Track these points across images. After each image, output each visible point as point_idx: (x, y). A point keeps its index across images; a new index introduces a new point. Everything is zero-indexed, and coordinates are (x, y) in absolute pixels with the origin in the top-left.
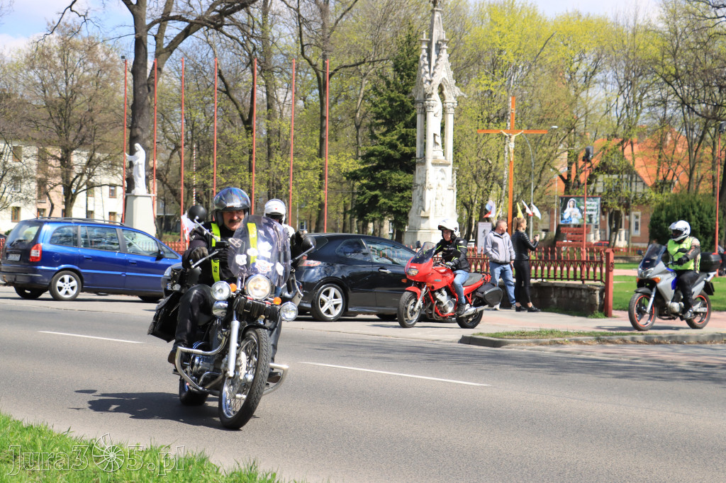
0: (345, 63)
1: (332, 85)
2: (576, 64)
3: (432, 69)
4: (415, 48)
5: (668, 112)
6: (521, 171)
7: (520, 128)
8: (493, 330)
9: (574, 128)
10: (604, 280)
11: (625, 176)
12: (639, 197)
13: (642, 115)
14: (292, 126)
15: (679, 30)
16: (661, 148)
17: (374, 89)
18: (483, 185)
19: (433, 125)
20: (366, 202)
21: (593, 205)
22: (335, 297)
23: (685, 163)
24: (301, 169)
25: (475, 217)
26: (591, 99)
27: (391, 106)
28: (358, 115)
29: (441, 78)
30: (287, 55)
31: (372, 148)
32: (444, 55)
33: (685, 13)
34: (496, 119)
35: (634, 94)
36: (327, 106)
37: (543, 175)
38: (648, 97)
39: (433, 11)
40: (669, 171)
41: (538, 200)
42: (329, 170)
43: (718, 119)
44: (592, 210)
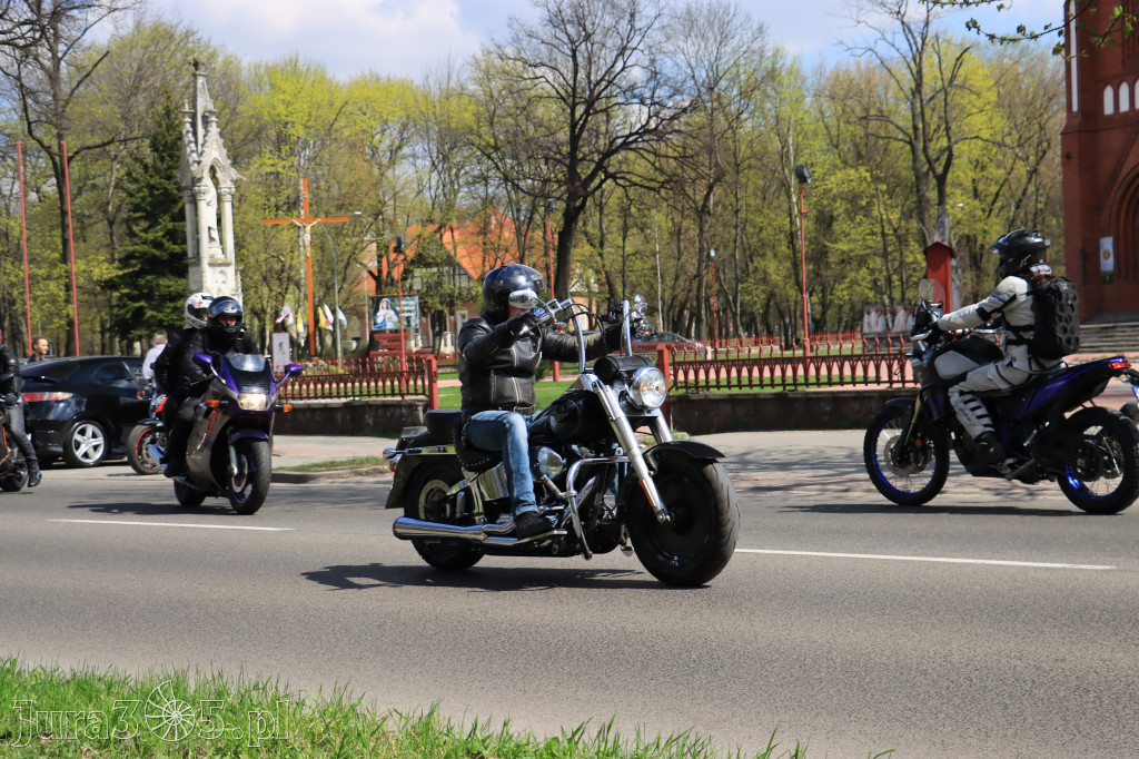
0: (87, 144)
1: (74, 171)
2: (378, 137)
3: (200, 147)
4: (177, 122)
5: (490, 190)
6: (320, 267)
7: (316, 216)
8: (297, 463)
9: (380, 213)
10: (427, 393)
11: (446, 268)
12: (465, 293)
13: (460, 195)
14: (24, 225)
15: (495, 94)
16: (485, 234)
17: (129, 174)
18: (275, 288)
19: (207, 215)
20: (129, 316)
21: (410, 305)
22: (94, 436)
23: (514, 249)
24: (39, 278)
25: (269, 328)
26: (399, 178)
27: (151, 195)
28: (110, 208)
29: (212, 158)
30: (9, 135)
31: (131, 249)
32: (214, 129)
33: (498, 73)
34: (285, 207)
35: (450, 169)
36: (68, 198)
37: (348, 272)
38: (466, 173)
39: (195, 76)
40: (496, 260)
41: (345, 303)
42: (77, 279)
43: (547, 196)
44: (410, 311)
